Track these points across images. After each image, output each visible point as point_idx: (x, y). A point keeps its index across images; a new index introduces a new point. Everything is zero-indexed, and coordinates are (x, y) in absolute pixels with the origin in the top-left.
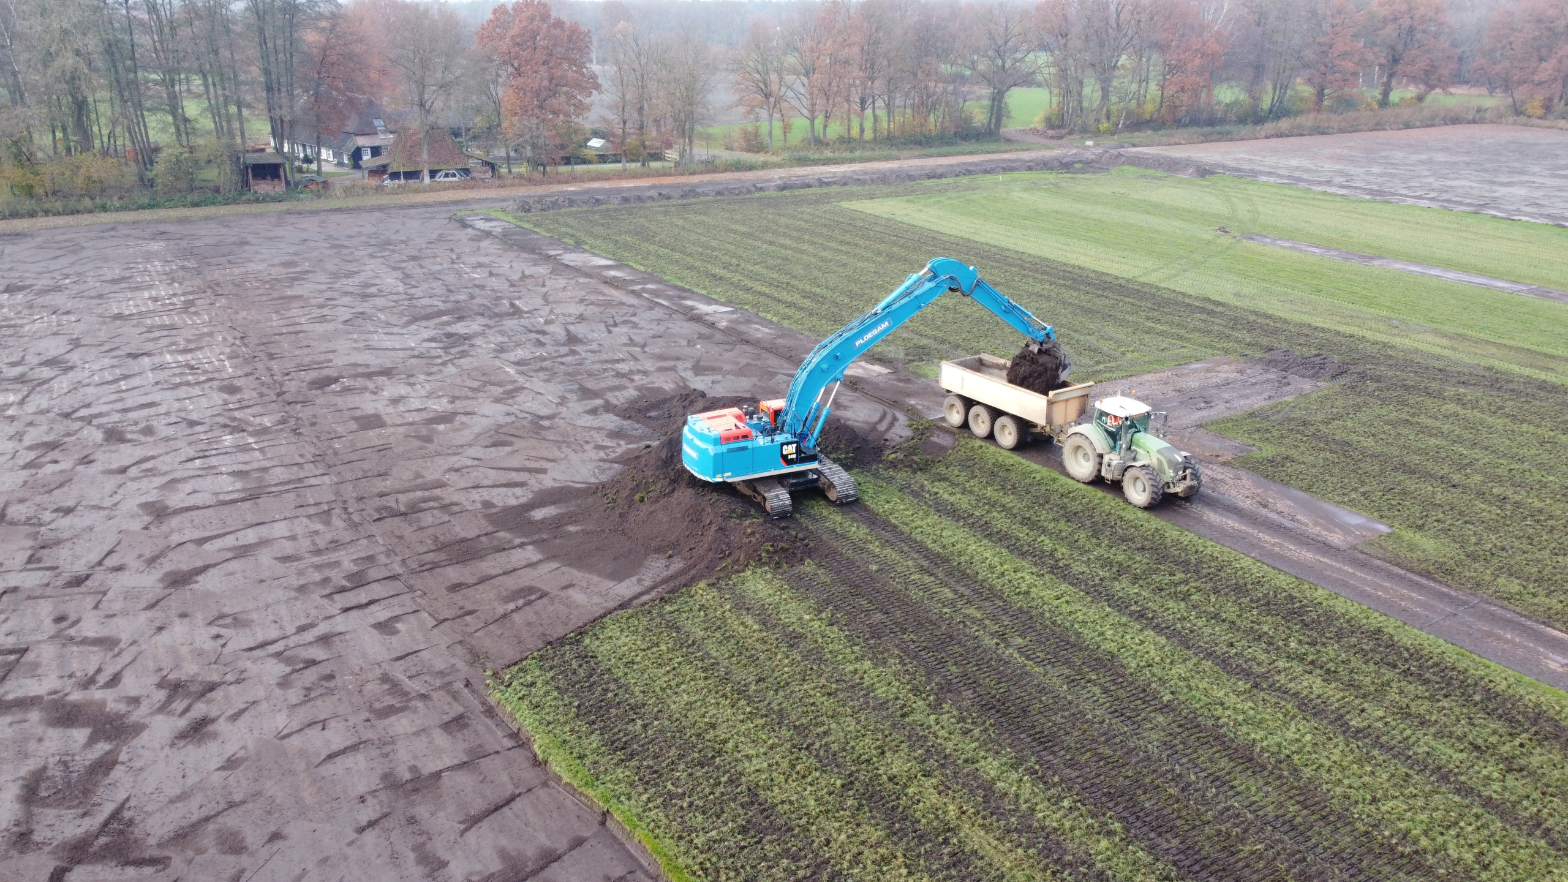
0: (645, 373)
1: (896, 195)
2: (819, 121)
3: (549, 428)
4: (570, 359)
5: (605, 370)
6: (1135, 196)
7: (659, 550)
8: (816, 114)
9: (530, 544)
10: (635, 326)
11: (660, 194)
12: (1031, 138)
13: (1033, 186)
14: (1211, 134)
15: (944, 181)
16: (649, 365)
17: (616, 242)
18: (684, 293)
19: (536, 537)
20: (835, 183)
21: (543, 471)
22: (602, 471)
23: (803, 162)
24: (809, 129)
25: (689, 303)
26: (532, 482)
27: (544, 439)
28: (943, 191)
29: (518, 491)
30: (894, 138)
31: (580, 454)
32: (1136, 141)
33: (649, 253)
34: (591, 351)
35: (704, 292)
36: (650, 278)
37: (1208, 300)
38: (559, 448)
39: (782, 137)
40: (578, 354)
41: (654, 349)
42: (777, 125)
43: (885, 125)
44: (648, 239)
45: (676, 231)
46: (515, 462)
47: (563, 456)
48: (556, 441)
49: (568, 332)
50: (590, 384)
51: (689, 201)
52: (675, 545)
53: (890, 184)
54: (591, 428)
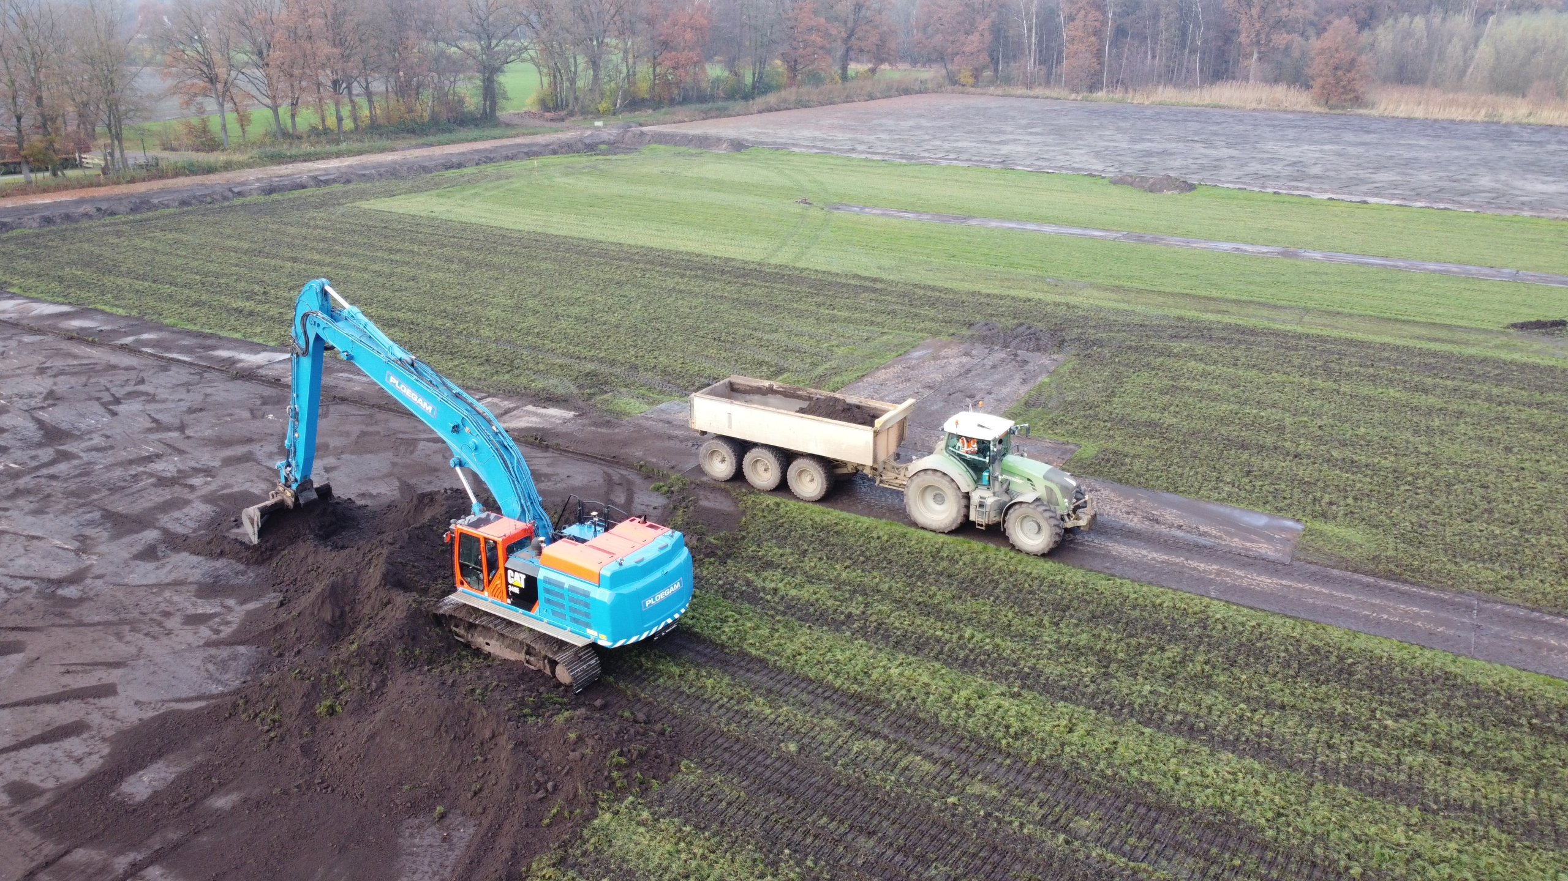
0: (207, 472)
1: (419, 190)
2: (284, 111)
3: (81, 600)
4: (62, 468)
5: (136, 477)
6: (690, 174)
7: (415, 808)
8: (279, 101)
9: (151, 862)
10: (152, 398)
11: (99, 210)
12: (528, 121)
13: (569, 171)
14: (710, 110)
15: (465, 171)
16: (207, 458)
17: (61, 280)
18: (206, 341)
19: (156, 842)
20: (334, 181)
21: (109, 690)
22: (223, 666)
23: (278, 159)
24: (272, 120)
25: (223, 353)
26: (96, 718)
27: (80, 624)
28: (472, 181)
29: (74, 744)
30: (379, 126)
31: (165, 640)
32: (642, 120)
33: (120, 289)
34: (97, 449)
35: (238, 336)
36: (140, 324)
37: (860, 277)
38: (119, 636)
39: (239, 132)
40: (74, 456)
41: (202, 428)
42: (231, 117)
43: (367, 112)
44: (111, 269)
45: (146, 256)
46: (44, 683)
47: (133, 650)
48: (107, 624)
49: (41, 423)
50: (121, 506)
51: (144, 216)
52: (438, 793)
53: (403, 178)
54: (162, 587)
